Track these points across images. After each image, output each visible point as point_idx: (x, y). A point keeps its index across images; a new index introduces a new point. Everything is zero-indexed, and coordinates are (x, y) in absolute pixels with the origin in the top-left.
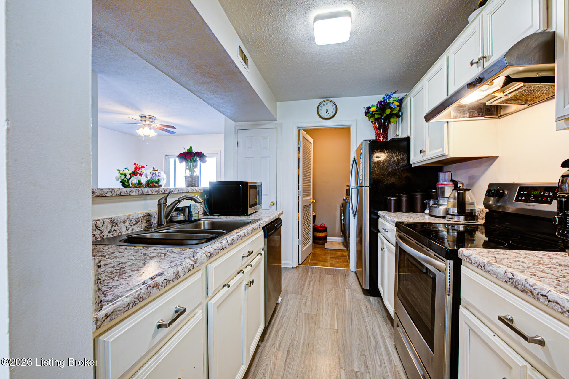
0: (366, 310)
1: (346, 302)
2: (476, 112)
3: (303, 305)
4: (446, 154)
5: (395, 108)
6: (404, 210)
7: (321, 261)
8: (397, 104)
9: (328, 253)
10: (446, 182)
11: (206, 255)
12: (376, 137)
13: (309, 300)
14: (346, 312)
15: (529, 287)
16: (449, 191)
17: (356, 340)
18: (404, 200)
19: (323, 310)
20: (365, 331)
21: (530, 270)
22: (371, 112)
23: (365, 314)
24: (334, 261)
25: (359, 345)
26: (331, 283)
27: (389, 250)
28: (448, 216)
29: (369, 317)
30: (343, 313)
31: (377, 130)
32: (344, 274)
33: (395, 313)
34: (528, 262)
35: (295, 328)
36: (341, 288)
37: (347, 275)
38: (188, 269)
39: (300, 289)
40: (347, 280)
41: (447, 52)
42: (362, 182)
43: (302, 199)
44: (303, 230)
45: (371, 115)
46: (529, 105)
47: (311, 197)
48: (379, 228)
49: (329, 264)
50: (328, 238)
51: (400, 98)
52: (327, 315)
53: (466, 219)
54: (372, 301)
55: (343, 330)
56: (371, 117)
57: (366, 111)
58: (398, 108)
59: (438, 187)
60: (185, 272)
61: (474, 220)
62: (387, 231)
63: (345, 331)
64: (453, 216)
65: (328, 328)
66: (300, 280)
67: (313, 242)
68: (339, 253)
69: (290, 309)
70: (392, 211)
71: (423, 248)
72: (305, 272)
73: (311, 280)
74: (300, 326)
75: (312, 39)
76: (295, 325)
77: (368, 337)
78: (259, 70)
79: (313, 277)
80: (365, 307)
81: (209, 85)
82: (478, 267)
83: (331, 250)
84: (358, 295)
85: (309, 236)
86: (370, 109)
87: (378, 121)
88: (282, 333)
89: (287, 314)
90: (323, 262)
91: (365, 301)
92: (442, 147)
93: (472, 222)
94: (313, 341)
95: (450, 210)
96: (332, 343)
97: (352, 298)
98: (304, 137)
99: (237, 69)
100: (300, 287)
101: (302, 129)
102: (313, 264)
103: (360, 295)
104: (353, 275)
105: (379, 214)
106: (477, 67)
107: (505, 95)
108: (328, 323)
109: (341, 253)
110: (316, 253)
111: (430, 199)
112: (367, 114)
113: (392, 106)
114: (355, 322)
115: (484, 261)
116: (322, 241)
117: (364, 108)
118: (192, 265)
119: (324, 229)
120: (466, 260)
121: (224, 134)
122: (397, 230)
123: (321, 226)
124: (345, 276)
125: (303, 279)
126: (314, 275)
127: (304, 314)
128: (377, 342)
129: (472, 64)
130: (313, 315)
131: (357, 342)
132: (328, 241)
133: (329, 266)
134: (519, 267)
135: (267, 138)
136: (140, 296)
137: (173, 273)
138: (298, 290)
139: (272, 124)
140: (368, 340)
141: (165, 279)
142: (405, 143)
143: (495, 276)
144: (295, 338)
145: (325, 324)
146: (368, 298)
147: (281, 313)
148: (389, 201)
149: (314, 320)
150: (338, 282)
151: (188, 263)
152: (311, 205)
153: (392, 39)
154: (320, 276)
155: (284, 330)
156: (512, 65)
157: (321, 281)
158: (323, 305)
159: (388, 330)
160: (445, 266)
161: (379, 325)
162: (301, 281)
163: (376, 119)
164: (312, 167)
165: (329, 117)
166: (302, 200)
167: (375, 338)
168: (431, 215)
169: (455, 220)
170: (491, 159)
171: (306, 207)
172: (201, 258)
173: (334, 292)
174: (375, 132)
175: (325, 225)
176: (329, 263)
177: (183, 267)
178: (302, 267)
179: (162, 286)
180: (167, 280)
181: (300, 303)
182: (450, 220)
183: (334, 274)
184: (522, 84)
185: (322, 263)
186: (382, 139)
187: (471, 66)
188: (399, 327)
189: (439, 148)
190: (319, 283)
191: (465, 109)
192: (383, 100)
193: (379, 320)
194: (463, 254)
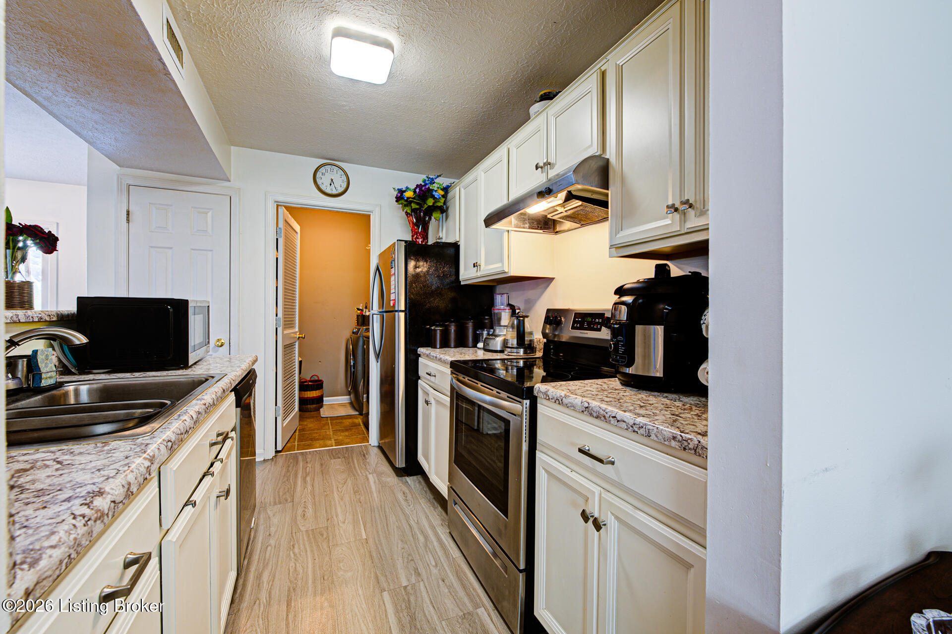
0: (404, 498)
1: (373, 494)
2: (535, 223)
3: (299, 518)
4: (507, 271)
5: (440, 198)
6: (452, 345)
7: (318, 440)
8: (442, 193)
9: (329, 424)
10: (502, 307)
11: (166, 446)
12: (413, 236)
13: (310, 506)
14: (376, 510)
15: (602, 412)
16: (505, 318)
17: (398, 543)
18: (453, 330)
19: (337, 516)
20: (408, 527)
21: (599, 397)
22: (406, 199)
23: (403, 503)
24: (341, 436)
25: (402, 549)
26: (342, 471)
27: (438, 402)
28: (507, 349)
29: (409, 506)
30: (371, 512)
31: (413, 227)
32: (362, 453)
33: (451, 489)
34: (594, 390)
35: (293, 560)
36: (360, 474)
37: (367, 454)
38: (143, 476)
39: (287, 493)
40: (368, 461)
41: (509, 142)
42: (394, 305)
43: (283, 333)
44: (285, 389)
45: (405, 203)
46: (582, 225)
47: (297, 329)
48: (419, 373)
49: (333, 442)
50: (324, 399)
51: (445, 185)
52: (347, 521)
53: (525, 353)
54: (411, 483)
55: (376, 536)
56: (405, 206)
57: (397, 195)
58: (444, 199)
59: (494, 313)
60: (139, 483)
61: (533, 353)
62: (435, 376)
63: (378, 535)
64: (513, 349)
65: (352, 540)
66: (285, 479)
67: (300, 410)
68: (347, 422)
69: (276, 532)
70: (438, 347)
71: (493, 390)
72: (291, 463)
73: (307, 475)
74: (302, 553)
75: (325, 61)
76: (292, 555)
77: (414, 534)
78: (202, 77)
79: (308, 468)
80: (401, 494)
81: (69, 75)
82: (555, 402)
83: (332, 418)
84: (389, 480)
85: (293, 400)
86: (404, 194)
87: (416, 213)
88: (270, 576)
89: (272, 542)
90: (323, 441)
91: (401, 486)
92: (502, 261)
93: (531, 356)
94: (329, 569)
95: (509, 342)
96: (361, 561)
97: (380, 485)
98: (286, 221)
99: (161, 66)
100: (286, 490)
101: (284, 206)
102: (306, 447)
103: (391, 478)
104: (376, 450)
105: (419, 351)
106: (542, 173)
107: (566, 211)
108: (349, 534)
109: (350, 420)
110: (306, 427)
111: (483, 329)
112: (399, 200)
113: (436, 194)
114: (392, 519)
115: (561, 395)
116: (315, 405)
117: (394, 189)
118: (148, 467)
119: (317, 384)
120: (543, 397)
121: (86, 187)
122: (452, 373)
123: (312, 379)
124: (364, 456)
125: (290, 475)
126: (310, 465)
127: (304, 533)
128: (426, 538)
129: (537, 168)
130: (322, 530)
131: (399, 546)
132: (326, 405)
133: (334, 444)
134: (590, 395)
135: (207, 213)
136: (77, 543)
137: (122, 486)
138: (284, 497)
139: (220, 186)
140: (414, 538)
141: (112, 500)
142: (451, 251)
143: (572, 408)
144: (297, 575)
145: (346, 536)
146: (404, 480)
147: (260, 544)
148: (433, 333)
149: (325, 536)
150: (355, 467)
151: (142, 465)
152: (297, 344)
153: (443, 101)
154: (322, 465)
155: (272, 570)
156: (578, 184)
157: (324, 472)
158: (336, 509)
159: (438, 517)
160: (521, 408)
161: (426, 513)
162: (287, 480)
163: (413, 210)
164: (298, 275)
165: (335, 192)
166: (284, 336)
167: (422, 532)
168: (486, 350)
169: (514, 355)
170: (547, 281)
171: (288, 347)
172: (159, 453)
173: (350, 485)
174: (410, 228)
175: (319, 378)
176: (333, 440)
177: (135, 473)
178: (284, 456)
179: (107, 514)
180: (114, 502)
181: (294, 516)
182: (509, 354)
183: (346, 456)
184: (580, 203)
185: (321, 442)
186: (420, 240)
187: (537, 169)
188: (457, 505)
189: (497, 263)
190: (323, 476)
191: (525, 217)
192: (423, 184)
193: (424, 507)
194: (539, 391)
